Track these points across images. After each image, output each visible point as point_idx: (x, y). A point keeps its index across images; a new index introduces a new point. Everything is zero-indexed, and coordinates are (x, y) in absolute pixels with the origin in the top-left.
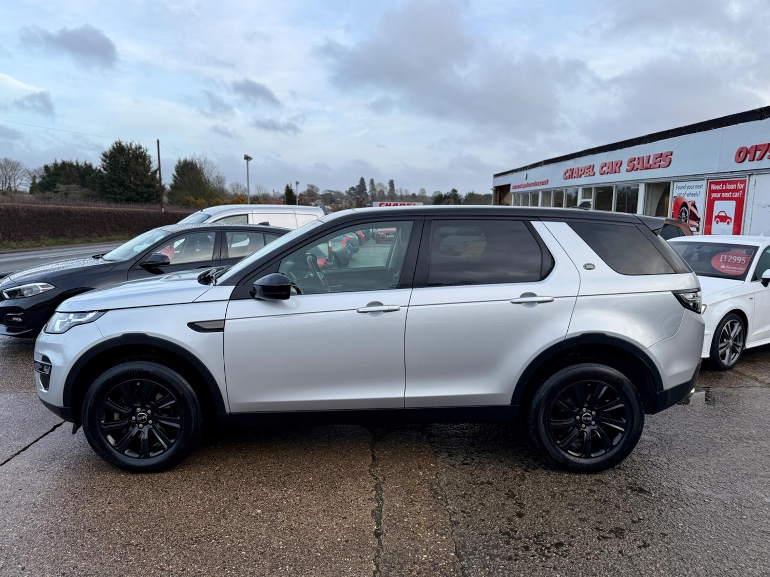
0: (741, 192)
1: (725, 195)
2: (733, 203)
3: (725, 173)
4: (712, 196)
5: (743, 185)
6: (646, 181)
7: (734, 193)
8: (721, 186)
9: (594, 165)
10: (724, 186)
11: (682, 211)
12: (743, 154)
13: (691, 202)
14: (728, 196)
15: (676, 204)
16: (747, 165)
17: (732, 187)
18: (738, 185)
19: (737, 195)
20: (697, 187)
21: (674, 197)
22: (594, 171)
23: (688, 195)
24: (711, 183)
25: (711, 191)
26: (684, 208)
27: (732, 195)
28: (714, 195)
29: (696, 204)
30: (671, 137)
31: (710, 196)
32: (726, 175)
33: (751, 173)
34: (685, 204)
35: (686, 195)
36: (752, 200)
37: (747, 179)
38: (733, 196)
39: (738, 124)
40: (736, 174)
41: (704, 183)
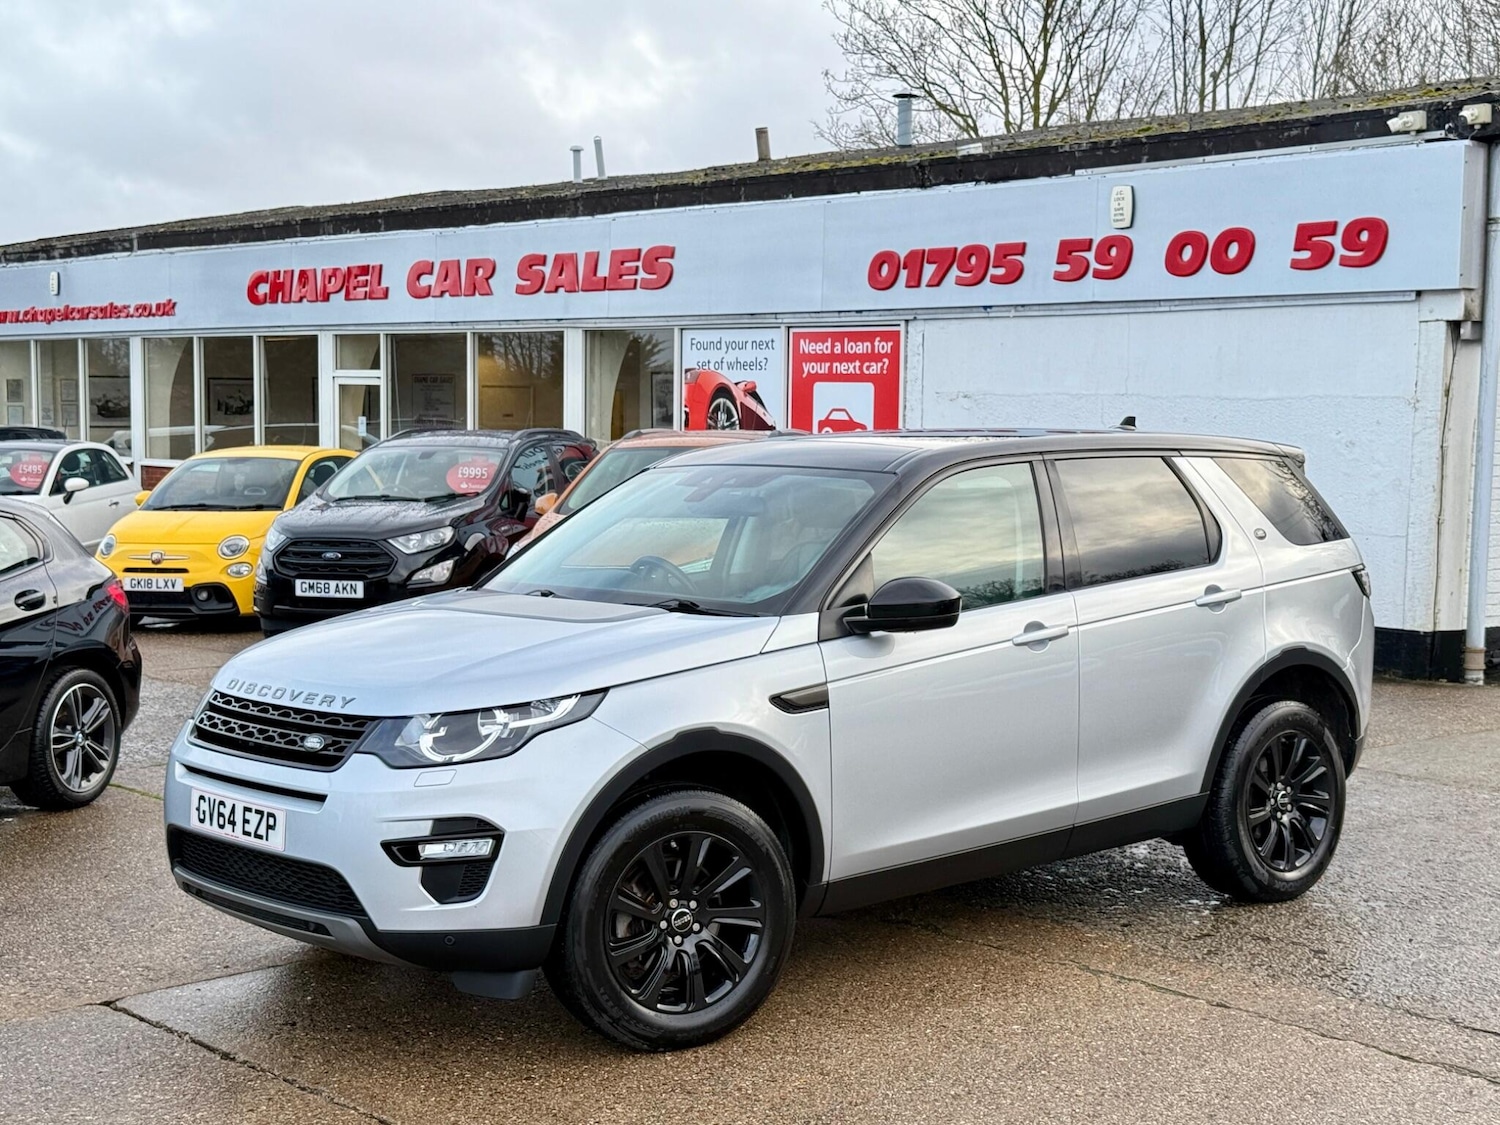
0: (886, 360)
1: (841, 368)
2: (868, 389)
3: (840, 312)
4: (806, 370)
5: (890, 344)
6: (591, 325)
7: (867, 364)
8: (829, 344)
9: (381, 266)
10: (838, 344)
11: (717, 408)
12: (885, 270)
13: (742, 386)
14: (851, 370)
15: (695, 388)
16: (901, 296)
17: (861, 348)
18: (876, 343)
19: (875, 368)
20: (758, 345)
21: (687, 371)
22: (384, 284)
23: (730, 366)
24: (798, 336)
25: (799, 359)
26: (721, 400)
27: (861, 368)
28: (809, 368)
29: (757, 390)
30: (659, 207)
31: (798, 370)
32: (844, 318)
33: (913, 315)
34: (723, 391)
35: (725, 365)
36: (919, 382)
37: (902, 329)
38: (866, 372)
39: (863, 193)
40: (873, 318)
41: (779, 336)
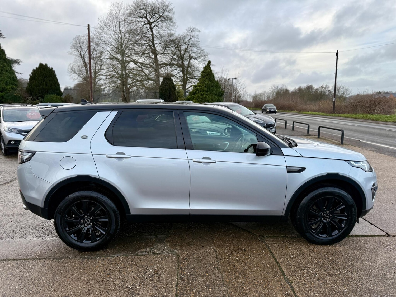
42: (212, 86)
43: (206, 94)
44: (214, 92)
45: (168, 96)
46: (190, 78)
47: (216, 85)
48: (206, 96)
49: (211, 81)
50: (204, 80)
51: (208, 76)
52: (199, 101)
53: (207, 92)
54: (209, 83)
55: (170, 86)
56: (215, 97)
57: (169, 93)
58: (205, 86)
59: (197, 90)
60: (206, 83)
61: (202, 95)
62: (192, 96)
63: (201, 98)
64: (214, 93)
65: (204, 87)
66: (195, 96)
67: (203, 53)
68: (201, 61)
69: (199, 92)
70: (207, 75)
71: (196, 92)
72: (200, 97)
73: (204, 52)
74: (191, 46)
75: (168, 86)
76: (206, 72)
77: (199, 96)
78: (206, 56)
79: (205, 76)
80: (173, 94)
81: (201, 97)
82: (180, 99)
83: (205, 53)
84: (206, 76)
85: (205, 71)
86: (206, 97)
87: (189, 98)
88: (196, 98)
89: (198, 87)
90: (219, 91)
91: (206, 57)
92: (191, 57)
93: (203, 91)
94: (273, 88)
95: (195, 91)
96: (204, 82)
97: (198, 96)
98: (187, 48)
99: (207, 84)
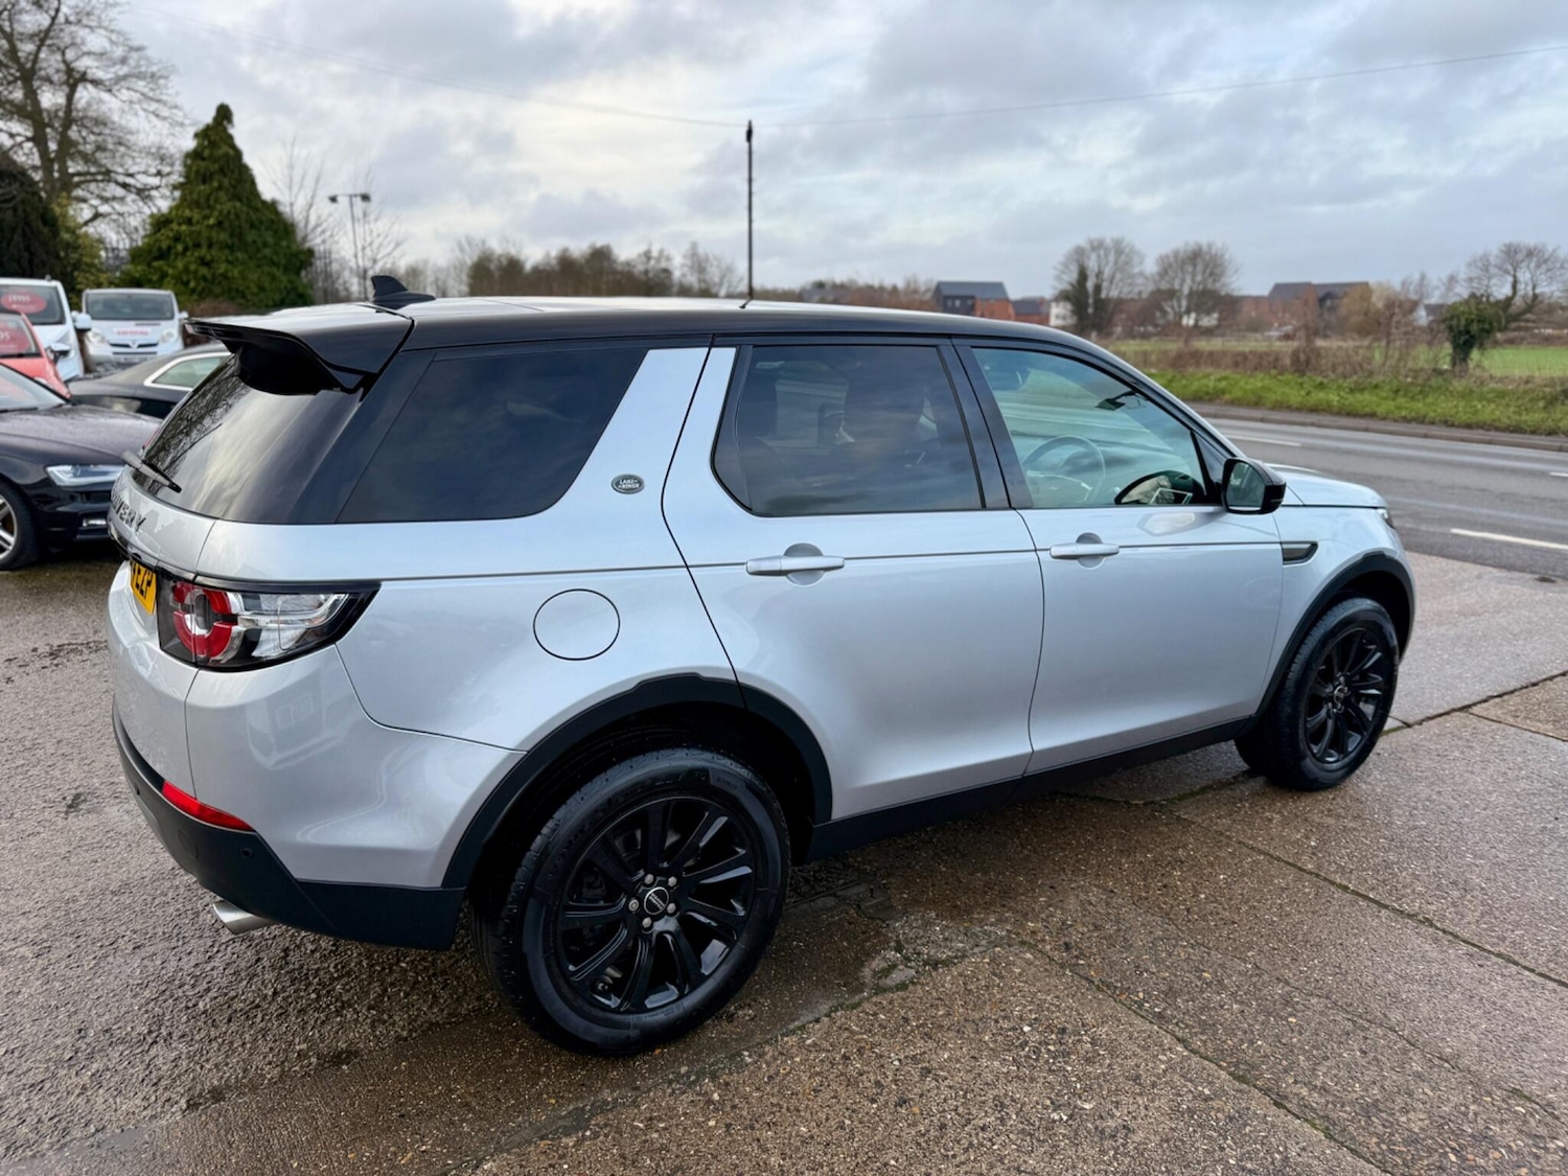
42: (252, 226)
43: (229, 262)
44: (267, 251)
45: (18, 262)
46: (82, 178)
47: (272, 221)
48: (226, 271)
49: (245, 200)
50: (210, 195)
51: (225, 175)
52: (193, 291)
53: (231, 248)
54: (235, 207)
55: (25, 211)
56: (273, 278)
57: (28, 248)
58: (219, 224)
59: (177, 239)
60: (218, 207)
61: (203, 262)
62: (149, 265)
63: (204, 278)
64: (265, 257)
65: (212, 226)
66: (169, 265)
67: (142, 62)
68: (135, 99)
69: (186, 249)
70: (222, 171)
71: (169, 248)
72: (196, 272)
73: (147, 59)
74: (72, 18)
75: (15, 209)
76: (212, 154)
77: (193, 267)
78: (160, 77)
79: (212, 174)
80: (47, 253)
81: (203, 271)
82: (87, 279)
83: (155, 64)
84: (216, 177)
85: (206, 153)
86: (230, 274)
87: (137, 275)
88: (173, 277)
89: (180, 224)
90: (288, 247)
91: (162, 82)
92: (77, 76)
93: (210, 246)
94: (467, 247)
95: (168, 242)
96: (208, 199)
97: (186, 270)
98: (48, 30)
99: (229, 213)
